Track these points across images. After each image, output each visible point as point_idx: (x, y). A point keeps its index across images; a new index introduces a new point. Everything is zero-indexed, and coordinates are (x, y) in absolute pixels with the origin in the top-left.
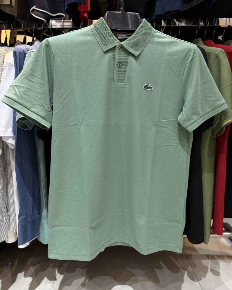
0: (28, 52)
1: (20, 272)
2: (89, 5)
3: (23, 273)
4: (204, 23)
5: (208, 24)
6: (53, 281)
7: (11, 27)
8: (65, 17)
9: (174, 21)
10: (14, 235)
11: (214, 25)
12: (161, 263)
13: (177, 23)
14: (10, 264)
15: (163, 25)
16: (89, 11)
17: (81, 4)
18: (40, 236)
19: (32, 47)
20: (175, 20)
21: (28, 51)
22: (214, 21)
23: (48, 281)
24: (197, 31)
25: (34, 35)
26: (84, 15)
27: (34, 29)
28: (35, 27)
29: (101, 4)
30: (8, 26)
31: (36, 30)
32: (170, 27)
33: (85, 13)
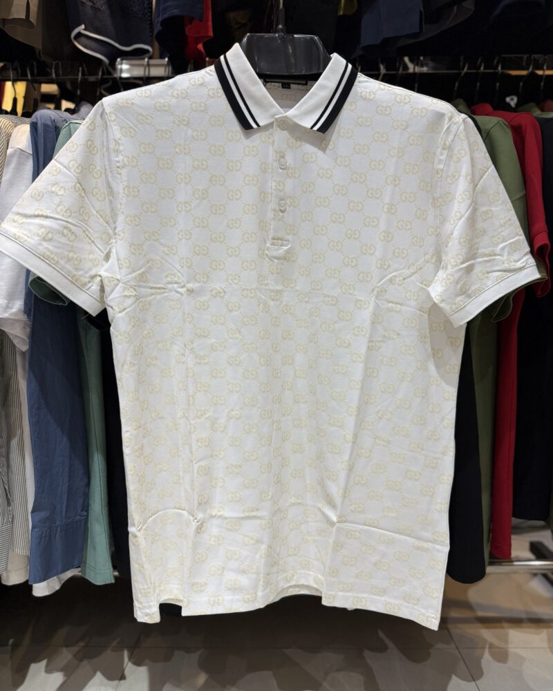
0: (64, 125)
1: (36, 660)
2: (210, 23)
3: (44, 662)
5: (482, 68)
6: (116, 682)
7: (27, 76)
8: (151, 53)
9: (404, 61)
10: (25, 565)
11: (497, 71)
12: (381, 634)
13: (411, 66)
14: (11, 641)
16: (210, 36)
17: (191, 20)
18: (85, 566)
19: (74, 116)
20: (406, 59)
21: (64, 123)
22: (495, 61)
23: (105, 681)
24: (457, 84)
25: (79, 93)
26: (198, 47)
27: (80, 79)
28: (83, 74)
29: (236, 26)
30: (20, 74)
31: (84, 81)
32: (394, 74)
33: (200, 42)
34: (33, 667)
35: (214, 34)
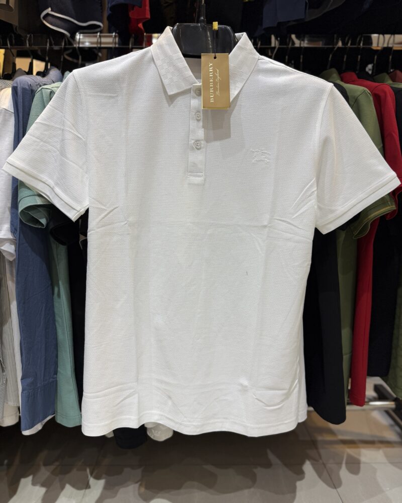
0: (38, 89)
1: (25, 475)
2: (148, 8)
3: (30, 478)
4: (343, 43)
5: (349, 45)
6: (83, 491)
7: (7, 45)
8: (102, 28)
9: (292, 38)
10: (15, 412)
11: (359, 47)
13: (297, 42)
14: (6, 462)
15: (273, 45)
16: (148, 18)
17: (133, 6)
18: (58, 414)
19: (45, 80)
20: (293, 36)
21: (38, 87)
22: (358, 39)
23: (75, 491)
24: (331, 56)
25: (47, 59)
26: (138, 25)
27: (48, 48)
28: (51, 44)
30: (1, 44)
31: (51, 50)
32: (285, 48)
33: (140, 23)
34: (23, 481)
35: (151, 17)
